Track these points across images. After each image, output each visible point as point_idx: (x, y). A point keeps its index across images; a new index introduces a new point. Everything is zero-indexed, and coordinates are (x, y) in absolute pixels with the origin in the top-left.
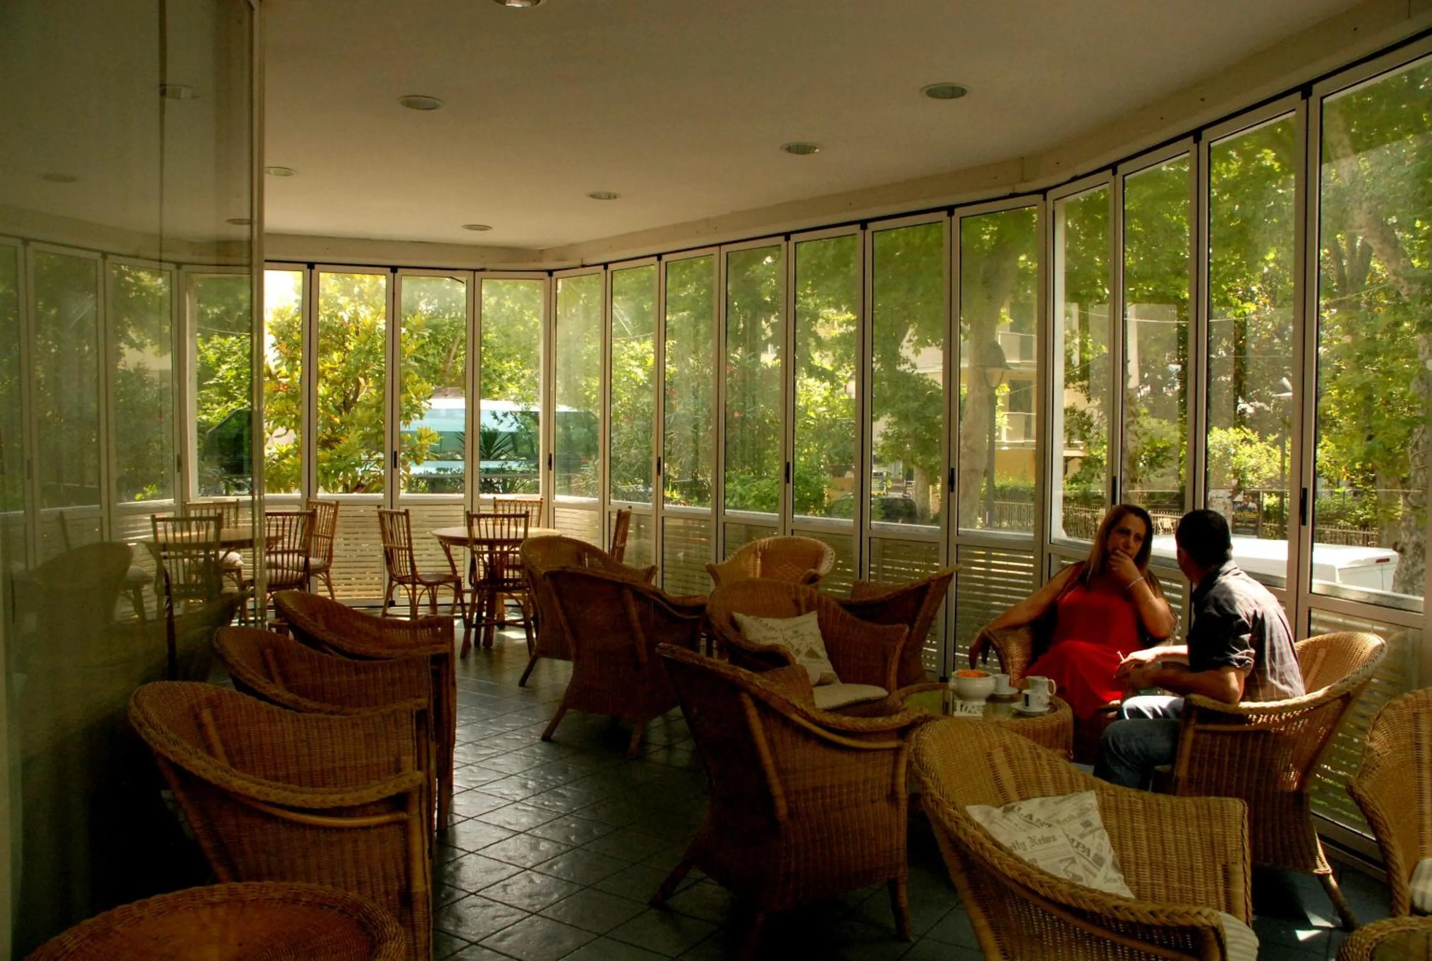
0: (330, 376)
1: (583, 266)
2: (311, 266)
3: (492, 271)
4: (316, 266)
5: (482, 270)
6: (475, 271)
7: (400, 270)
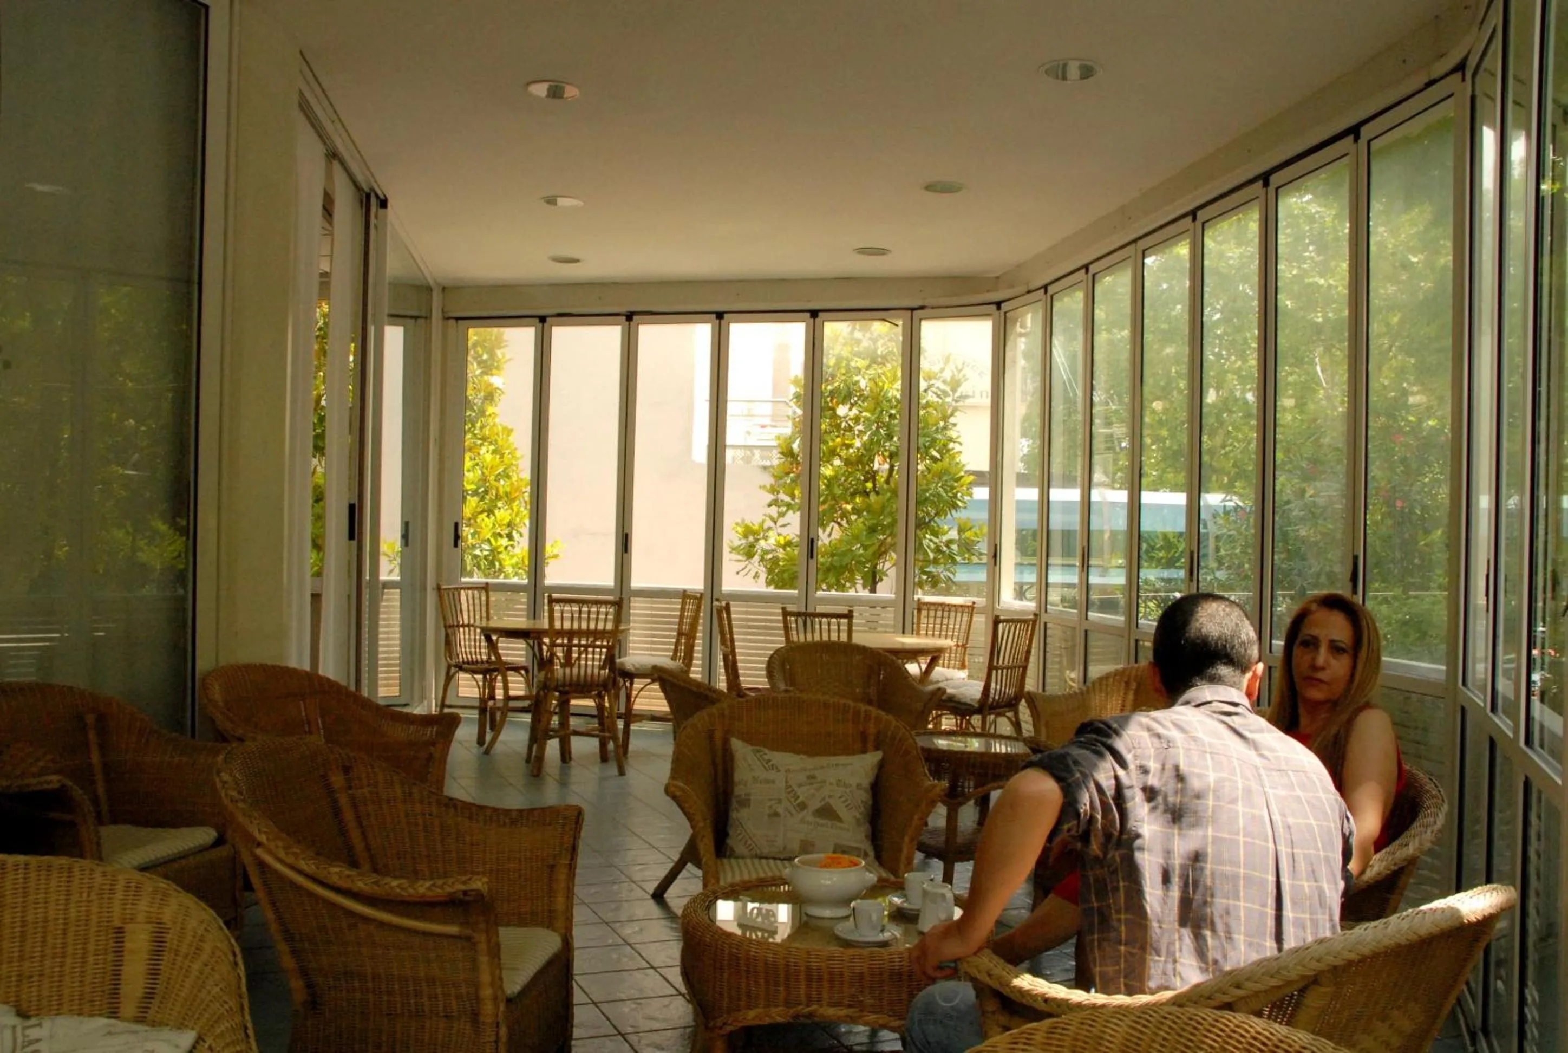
0: (843, 453)
1: (1029, 292)
2: (720, 315)
3: (933, 308)
4: (726, 316)
5: (922, 308)
6: (912, 309)
7: (821, 314)
